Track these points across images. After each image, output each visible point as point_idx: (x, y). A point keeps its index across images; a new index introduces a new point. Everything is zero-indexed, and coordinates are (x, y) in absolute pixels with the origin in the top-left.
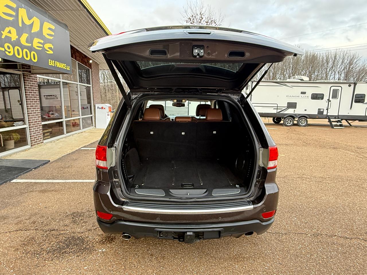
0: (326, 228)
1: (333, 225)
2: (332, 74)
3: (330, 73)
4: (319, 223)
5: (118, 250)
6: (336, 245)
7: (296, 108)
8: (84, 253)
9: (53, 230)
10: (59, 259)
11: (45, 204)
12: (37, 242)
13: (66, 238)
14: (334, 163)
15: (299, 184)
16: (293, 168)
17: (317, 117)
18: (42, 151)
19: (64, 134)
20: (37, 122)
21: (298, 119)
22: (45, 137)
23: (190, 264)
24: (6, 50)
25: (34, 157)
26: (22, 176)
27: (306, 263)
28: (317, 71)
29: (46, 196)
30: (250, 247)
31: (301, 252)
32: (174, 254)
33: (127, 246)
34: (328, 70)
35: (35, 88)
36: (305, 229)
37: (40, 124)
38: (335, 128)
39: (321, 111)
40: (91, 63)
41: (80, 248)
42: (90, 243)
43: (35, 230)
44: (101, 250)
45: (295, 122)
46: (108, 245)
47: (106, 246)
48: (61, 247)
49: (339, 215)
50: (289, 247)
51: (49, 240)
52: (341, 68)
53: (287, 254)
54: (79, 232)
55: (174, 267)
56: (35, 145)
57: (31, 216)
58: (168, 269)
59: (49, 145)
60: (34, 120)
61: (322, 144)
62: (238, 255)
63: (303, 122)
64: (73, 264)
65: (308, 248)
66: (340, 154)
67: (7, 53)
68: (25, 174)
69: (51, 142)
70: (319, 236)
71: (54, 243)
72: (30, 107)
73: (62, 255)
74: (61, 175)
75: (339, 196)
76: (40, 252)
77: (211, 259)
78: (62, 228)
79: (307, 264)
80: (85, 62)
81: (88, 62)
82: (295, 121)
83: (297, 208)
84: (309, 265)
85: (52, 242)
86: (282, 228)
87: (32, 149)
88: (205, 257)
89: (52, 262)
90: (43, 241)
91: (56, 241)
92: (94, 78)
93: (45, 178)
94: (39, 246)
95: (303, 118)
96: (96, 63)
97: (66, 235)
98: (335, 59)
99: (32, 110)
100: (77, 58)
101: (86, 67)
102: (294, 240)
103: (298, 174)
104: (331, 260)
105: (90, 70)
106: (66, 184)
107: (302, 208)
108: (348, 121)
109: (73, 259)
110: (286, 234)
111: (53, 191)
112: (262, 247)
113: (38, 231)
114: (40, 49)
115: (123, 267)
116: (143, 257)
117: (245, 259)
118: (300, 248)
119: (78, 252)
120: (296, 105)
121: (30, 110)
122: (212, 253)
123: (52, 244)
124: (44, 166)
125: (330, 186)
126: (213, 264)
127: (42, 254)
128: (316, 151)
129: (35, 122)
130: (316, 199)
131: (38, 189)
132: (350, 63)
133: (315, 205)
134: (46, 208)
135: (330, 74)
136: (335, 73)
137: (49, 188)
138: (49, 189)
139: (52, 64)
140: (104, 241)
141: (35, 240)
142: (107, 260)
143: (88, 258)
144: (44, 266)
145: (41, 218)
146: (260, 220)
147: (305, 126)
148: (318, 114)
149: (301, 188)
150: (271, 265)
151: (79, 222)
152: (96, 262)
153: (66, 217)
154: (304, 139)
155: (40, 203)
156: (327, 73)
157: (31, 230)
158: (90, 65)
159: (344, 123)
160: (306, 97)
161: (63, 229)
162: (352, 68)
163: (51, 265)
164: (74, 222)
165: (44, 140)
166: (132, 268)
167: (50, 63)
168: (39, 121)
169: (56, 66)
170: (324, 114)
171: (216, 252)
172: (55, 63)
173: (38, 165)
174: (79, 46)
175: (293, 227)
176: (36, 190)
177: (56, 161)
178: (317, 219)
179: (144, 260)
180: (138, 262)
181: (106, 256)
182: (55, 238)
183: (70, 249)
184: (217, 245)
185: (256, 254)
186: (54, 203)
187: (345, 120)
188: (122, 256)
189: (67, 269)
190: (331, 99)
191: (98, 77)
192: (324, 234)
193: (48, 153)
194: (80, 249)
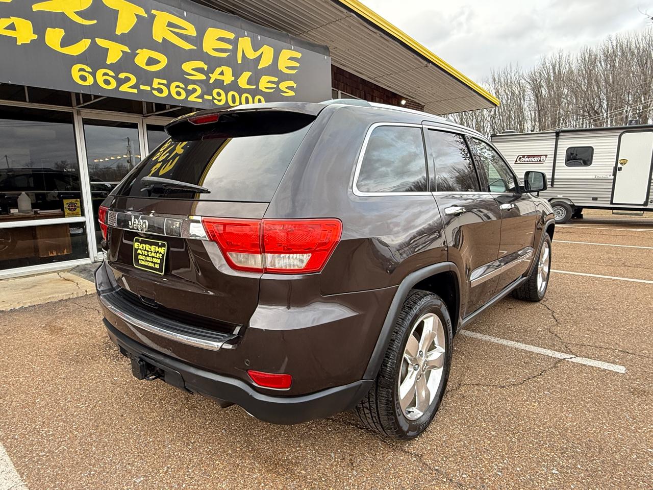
24: (214, 98)
67: (216, 102)
81: (399, 103)
96: (418, 103)
114: (272, 91)
174: (376, 78)
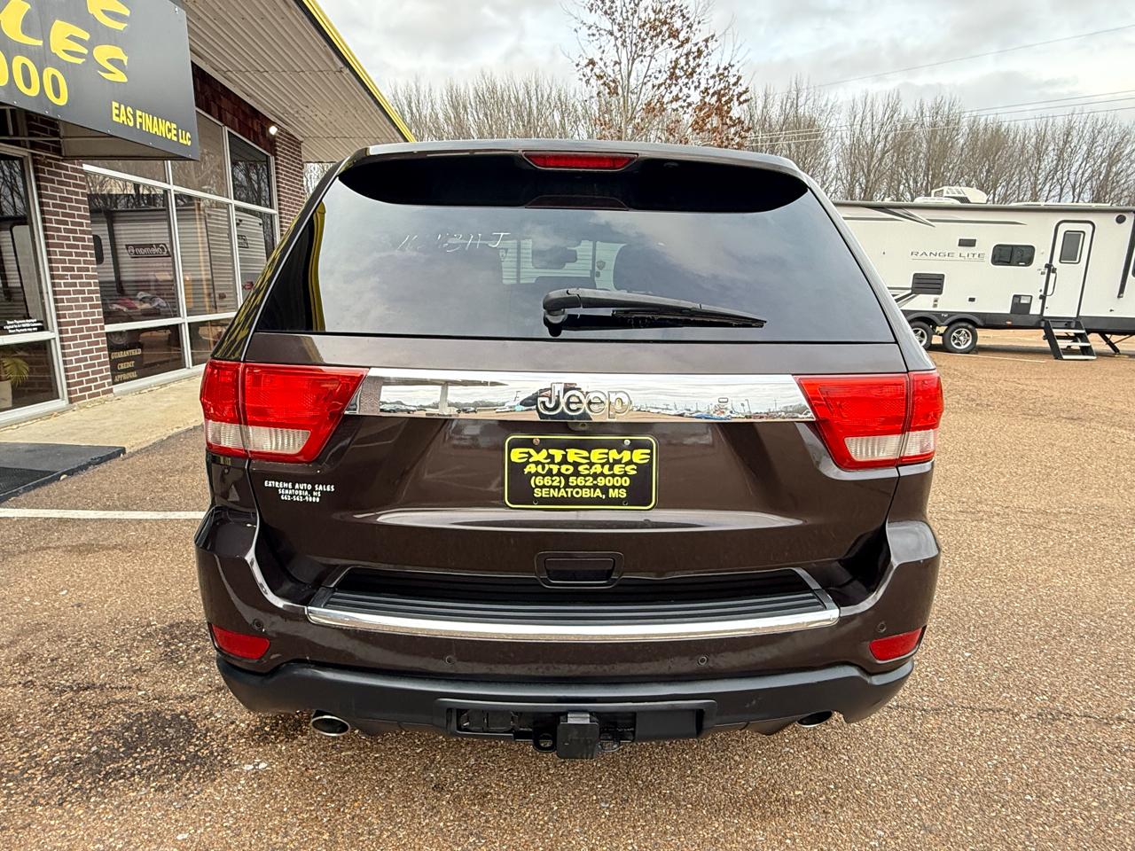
0: (1084, 689)
1: (1105, 680)
2: (1052, 194)
3: (1047, 188)
4: (1055, 670)
5: (314, 767)
6: (1128, 754)
7: (940, 293)
8: (187, 777)
9: (86, 689)
10: (88, 798)
11: (80, 593)
12: (22, 732)
13: (128, 716)
14: (1079, 465)
15: (969, 535)
16: (943, 480)
17: (1009, 323)
18: (105, 419)
19: (185, 367)
20: (87, 322)
21: (946, 327)
22: (117, 374)
23: (582, 827)
25: (74, 438)
26: (22, 498)
27: (1024, 827)
28: (1004, 184)
29: (88, 566)
30: (809, 759)
31: (1000, 782)
32: (525, 784)
33: (349, 749)
34: (1041, 179)
35: (79, 209)
36: (1004, 695)
37: (99, 331)
38: (1065, 357)
39: (1022, 301)
40: (275, 136)
41: (174, 756)
42: (214, 736)
43: (24, 684)
44: (251, 767)
45: (937, 340)
46: (279, 746)
47: (271, 750)
48: (106, 752)
49: (1122, 642)
50: (953, 760)
51: (65, 724)
52: (1083, 174)
53: (948, 790)
54: (182, 697)
55: (520, 839)
56: (83, 398)
57: (18, 635)
58: (497, 845)
59: (131, 400)
60: (78, 315)
61: (1031, 406)
62: (764, 790)
63: (962, 338)
64: (138, 819)
65: (1024, 766)
66: (1096, 438)
68: (32, 492)
69: (139, 391)
70: (1059, 719)
71: (82, 735)
72: (61, 273)
73: (101, 783)
74: (153, 495)
75: (1113, 575)
76: (24, 772)
77: (661, 807)
78: (122, 680)
79: (1031, 832)
80: (252, 133)
81: (265, 130)
82: (936, 334)
83: (967, 616)
84: (1038, 832)
85: (75, 734)
86: (922, 690)
87: (71, 413)
88: (639, 799)
89: (60, 812)
90: (44, 727)
91: (90, 728)
92: (284, 188)
93: (99, 504)
94: (24, 749)
95: (964, 324)
96: (293, 136)
97: (130, 707)
98: (1065, 143)
99: (70, 281)
100: (223, 116)
101: (257, 147)
102: (971, 734)
103: (959, 502)
104: (1118, 817)
105: (272, 158)
106: (166, 524)
107: (986, 616)
108: (1108, 336)
109: (141, 799)
110: (937, 711)
111: (115, 547)
112: (853, 761)
113: (32, 691)
114: (79, 61)
115: (326, 836)
116: (405, 795)
117: (792, 809)
118: (995, 766)
119: (164, 774)
120: (942, 284)
121: (62, 281)
122: (667, 781)
123: (74, 739)
124: (104, 466)
125: (1077, 541)
126: (668, 827)
127: (28, 779)
128: (1013, 427)
129: (80, 323)
130: (1034, 584)
131: (66, 541)
132: (1113, 159)
133: (1033, 605)
134: (79, 605)
135: (1046, 193)
136: (1062, 189)
137: (106, 539)
138: (104, 543)
139: (123, 118)
140: (267, 729)
141: (12, 726)
142: (267, 806)
143: (197, 797)
144: (24, 828)
145: (55, 642)
146: (861, 669)
147: (968, 353)
148: (1011, 312)
149: (976, 547)
150: (892, 833)
151: (186, 657)
152: (224, 813)
153: (141, 641)
154: (970, 391)
155: (62, 590)
156: (1037, 189)
157: (9, 686)
158: (271, 144)
159: (1095, 341)
160: (976, 256)
161: (126, 684)
162: (1117, 174)
163: (52, 822)
164: (170, 658)
165: (114, 383)
166: (361, 839)
167: (118, 116)
168: (94, 321)
169: (138, 127)
170: (1031, 312)
171: (682, 777)
172: (134, 116)
173: (83, 460)
174: (229, 73)
175: (963, 687)
176: (58, 543)
177: (147, 451)
178: (1046, 655)
179: (409, 807)
180: (383, 815)
181: (268, 789)
182: (90, 718)
183: (138, 761)
184: (684, 750)
185: (832, 787)
186: (109, 590)
187: (1097, 335)
188: (327, 790)
189: (111, 840)
190: (1056, 263)
191: (298, 184)
192: (1078, 713)
193: (122, 425)
194: (173, 762)
